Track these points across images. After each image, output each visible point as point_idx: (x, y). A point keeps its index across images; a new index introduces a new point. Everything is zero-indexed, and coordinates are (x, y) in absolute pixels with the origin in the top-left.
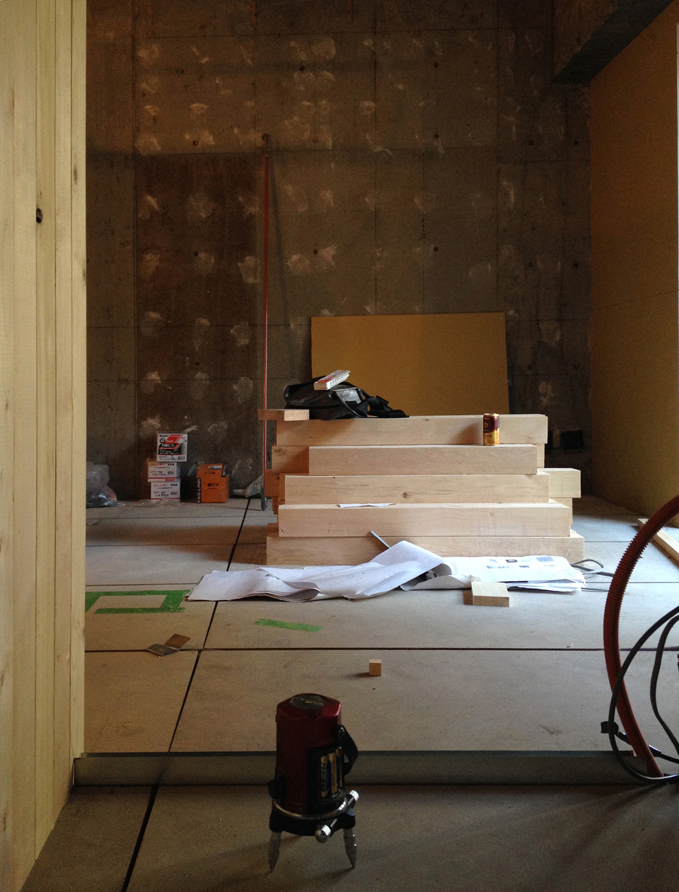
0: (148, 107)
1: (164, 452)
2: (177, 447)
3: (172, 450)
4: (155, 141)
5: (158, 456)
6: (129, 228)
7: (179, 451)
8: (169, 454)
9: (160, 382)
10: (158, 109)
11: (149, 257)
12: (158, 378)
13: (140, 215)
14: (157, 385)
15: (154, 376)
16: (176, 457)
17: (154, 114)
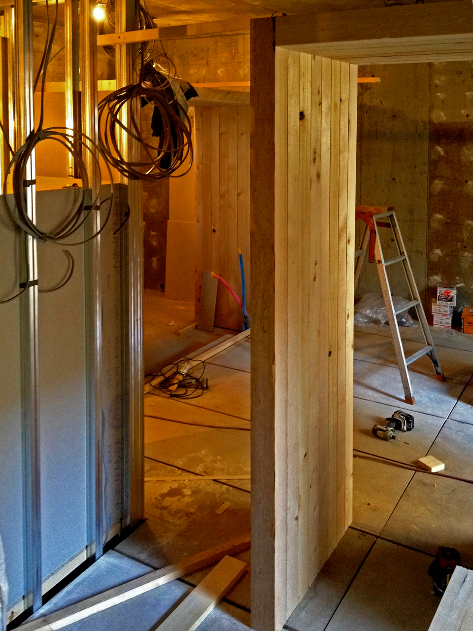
0: (439, 94)
1: (441, 299)
2: (450, 298)
3: (447, 299)
4: (443, 115)
5: (438, 301)
6: (425, 164)
7: (451, 300)
8: (444, 301)
9: (441, 255)
10: (445, 95)
11: (437, 182)
12: (440, 253)
13: (432, 157)
14: (439, 257)
15: (438, 251)
16: (449, 303)
17: (442, 98)
